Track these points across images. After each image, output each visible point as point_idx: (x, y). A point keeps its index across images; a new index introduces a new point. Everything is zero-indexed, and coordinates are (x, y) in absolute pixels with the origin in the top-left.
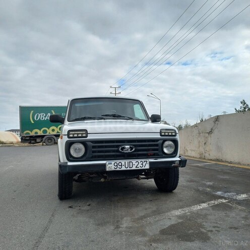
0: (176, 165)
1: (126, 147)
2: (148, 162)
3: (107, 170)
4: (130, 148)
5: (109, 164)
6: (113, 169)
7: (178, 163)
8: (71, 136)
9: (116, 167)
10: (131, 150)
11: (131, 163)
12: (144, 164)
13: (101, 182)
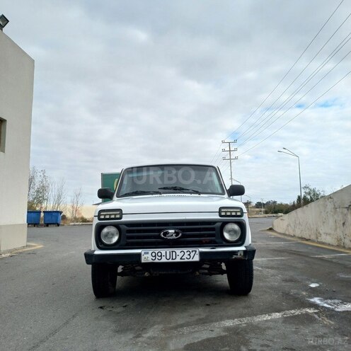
0: (239, 256)
1: (170, 231)
2: (197, 252)
3: (143, 261)
4: (175, 233)
5: (145, 253)
6: (151, 261)
7: (242, 254)
8: (102, 217)
9: (154, 258)
10: (176, 236)
11: (174, 253)
12: (192, 254)
13: (146, 277)
